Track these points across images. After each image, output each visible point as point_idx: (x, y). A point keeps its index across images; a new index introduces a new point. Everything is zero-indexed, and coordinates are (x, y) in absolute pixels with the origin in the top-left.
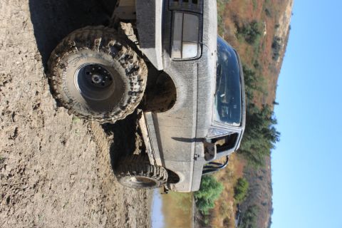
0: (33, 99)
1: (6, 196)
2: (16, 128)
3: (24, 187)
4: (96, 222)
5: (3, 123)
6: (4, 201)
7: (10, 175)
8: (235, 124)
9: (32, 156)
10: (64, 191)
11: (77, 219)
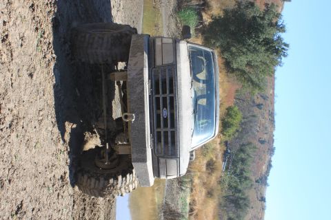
4: (63, 163)
9: (5, 94)
10: (35, 130)
11: (46, 159)
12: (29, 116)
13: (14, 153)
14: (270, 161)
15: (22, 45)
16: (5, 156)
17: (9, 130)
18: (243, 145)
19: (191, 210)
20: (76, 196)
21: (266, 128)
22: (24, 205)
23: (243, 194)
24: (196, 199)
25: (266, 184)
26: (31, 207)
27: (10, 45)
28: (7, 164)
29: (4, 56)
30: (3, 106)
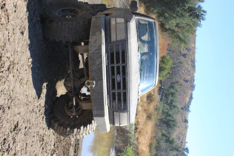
3: (2, 70)
9: (4, 46)
10: (25, 72)
12: (22, 62)
13: (11, 88)
14: (192, 95)
15: (15, 11)
16: (5, 90)
17: (7, 72)
18: (173, 83)
19: (136, 129)
21: (189, 71)
22: (19, 125)
23: (172, 118)
24: (140, 121)
25: (188, 111)
26: (24, 126)
27: (7, 11)
28: (7, 96)
29: (3, 19)
30: (3, 55)
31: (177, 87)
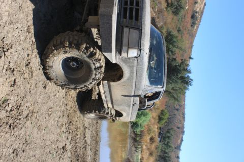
0: (25, 59)
1: (9, 124)
2: (15, 79)
3: (20, 117)
4: (65, 139)
5: (7, 77)
6: (8, 127)
7: (11, 110)
8: (159, 86)
9: (25, 97)
10: (45, 120)
11: (53, 137)
12: (41, 111)
13: (28, 134)
14: (182, 138)
16: (21, 135)
17: (25, 120)
18: (169, 129)
20: (73, 158)
21: (180, 121)
23: (168, 155)
24: (144, 156)
25: (180, 150)
27: (31, 68)
28: (22, 141)
29: (26, 75)
30: (22, 104)
31: (172, 132)
